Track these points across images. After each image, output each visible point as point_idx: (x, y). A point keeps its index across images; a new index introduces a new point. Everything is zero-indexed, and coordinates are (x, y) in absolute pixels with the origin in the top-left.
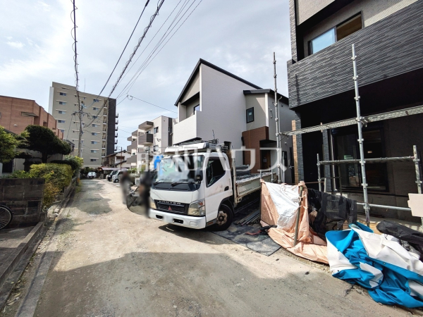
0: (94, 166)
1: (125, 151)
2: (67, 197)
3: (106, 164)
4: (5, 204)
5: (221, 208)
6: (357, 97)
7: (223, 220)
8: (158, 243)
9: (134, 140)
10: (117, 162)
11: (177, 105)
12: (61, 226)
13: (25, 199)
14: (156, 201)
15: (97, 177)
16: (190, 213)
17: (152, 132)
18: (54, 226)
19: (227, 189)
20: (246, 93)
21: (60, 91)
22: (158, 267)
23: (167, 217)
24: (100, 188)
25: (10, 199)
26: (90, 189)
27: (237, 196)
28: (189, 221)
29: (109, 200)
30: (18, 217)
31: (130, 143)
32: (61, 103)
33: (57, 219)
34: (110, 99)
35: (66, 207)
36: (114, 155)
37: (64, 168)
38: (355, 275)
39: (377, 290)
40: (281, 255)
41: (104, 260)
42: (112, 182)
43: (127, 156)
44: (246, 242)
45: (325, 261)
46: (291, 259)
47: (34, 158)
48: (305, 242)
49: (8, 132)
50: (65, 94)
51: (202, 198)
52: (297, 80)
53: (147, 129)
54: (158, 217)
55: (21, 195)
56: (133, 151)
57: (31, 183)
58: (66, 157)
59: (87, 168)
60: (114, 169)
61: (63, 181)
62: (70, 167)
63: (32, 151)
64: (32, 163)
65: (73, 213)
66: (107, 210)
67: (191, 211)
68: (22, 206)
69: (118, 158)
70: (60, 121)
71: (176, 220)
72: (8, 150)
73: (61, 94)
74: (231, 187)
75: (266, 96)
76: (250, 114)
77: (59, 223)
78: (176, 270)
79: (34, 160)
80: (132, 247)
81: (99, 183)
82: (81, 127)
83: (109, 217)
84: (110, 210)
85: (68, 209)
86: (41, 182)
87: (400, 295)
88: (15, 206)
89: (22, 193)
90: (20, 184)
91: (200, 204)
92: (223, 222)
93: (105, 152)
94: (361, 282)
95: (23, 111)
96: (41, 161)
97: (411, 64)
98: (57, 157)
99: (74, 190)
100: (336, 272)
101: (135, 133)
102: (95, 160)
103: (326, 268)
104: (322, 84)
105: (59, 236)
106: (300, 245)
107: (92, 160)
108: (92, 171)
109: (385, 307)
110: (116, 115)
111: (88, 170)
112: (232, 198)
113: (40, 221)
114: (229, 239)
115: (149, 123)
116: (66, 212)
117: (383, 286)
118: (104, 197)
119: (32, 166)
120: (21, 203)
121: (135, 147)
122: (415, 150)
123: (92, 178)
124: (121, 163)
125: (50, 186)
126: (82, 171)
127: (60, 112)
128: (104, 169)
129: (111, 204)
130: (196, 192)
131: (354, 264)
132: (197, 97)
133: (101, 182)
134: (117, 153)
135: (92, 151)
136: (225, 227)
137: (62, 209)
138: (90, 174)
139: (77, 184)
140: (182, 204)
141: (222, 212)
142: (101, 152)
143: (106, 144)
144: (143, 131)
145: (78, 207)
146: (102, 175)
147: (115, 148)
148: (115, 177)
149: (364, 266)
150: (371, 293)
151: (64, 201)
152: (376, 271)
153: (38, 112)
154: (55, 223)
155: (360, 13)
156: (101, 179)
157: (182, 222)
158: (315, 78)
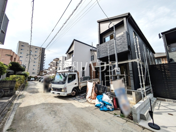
0: (34, 76)
1: (47, 70)
2: (22, 88)
3: (39, 74)
4: (2, 89)
5: (73, 90)
6: (109, 58)
7: (74, 94)
8: (52, 100)
9: (51, 65)
10: (43, 74)
11: (66, 54)
12: (20, 97)
13: (9, 87)
14: (53, 88)
15: (35, 80)
16: (62, 91)
17: (58, 62)
18: (18, 97)
19: (76, 84)
20: (91, 50)
21: (22, 45)
23: (56, 93)
24: (35, 84)
25: (4, 87)
26: (31, 85)
27: (80, 86)
28: (62, 94)
29: (38, 89)
30: (6, 94)
31: (49, 66)
32: (22, 49)
33: (18, 95)
34: (42, 48)
35: (22, 91)
36: (43, 71)
37: (22, 77)
41: (34, 104)
42: (41, 82)
43: (48, 71)
44: (78, 100)
47: (11, 73)
48: (93, 99)
49: (5, 65)
50: (24, 46)
51: (66, 86)
52: (99, 51)
53: (57, 61)
54: (53, 93)
55: (7, 86)
56: (51, 69)
57: (11, 82)
58: (23, 73)
59: (31, 76)
60: (42, 77)
61: (21, 81)
62: (24, 76)
63: (10, 70)
64: (10, 75)
65: (24, 93)
66: (37, 92)
67: (63, 90)
68: (8, 90)
69: (44, 72)
70: (20, 57)
72: (5, 71)
73: (22, 46)
74: (77, 83)
77: (19, 96)
79: (11, 74)
80: (43, 101)
81: (35, 83)
82: (30, 60)
83: (38, 94)
84: (39, 92)
85: (22, 92)
86: (15, 82)
88: (5, 90)
89: (8, 85)
90: (8, 82)
91: (65, 88)
92: (74, 95)
93: (39, 70)
94: (99, 106)
95: (6, 54)
96: (13, 74)
97: (121, 50)
98: (20, 72)
99: (25, 85)
100: (96, 105)
101: (52, 62)
102: (34, 73)
103: (94, 105)
104: (104, 53)
105: (20, 99)
106: (91, 100)
107: (33, 73)
108: (33, 77)
110: (45, 54)
111: (31, 77)
112: (78, 87)
113: (13, 95)
114: (74, 99)
115: (57, 59)
116: (21, 93)
118: (37, 88)
119: (10, 76)
120: (7, 89)
121: (52, 68)
122: (125, 73)
123: (33, 80)
124: (45, 74)
125: (17, 83)
126: (29, 78)
127: (21, 53)
128: (38, 77)
129: (39, 90)
130: (64, 85)
132: (72, 52)
133: (36, 82)
134: (44, 70)
135: (33, 69)
136: (74, 96)
137: (20, 92)
138: (32, 79)
139: (26, 83)
140: (60, 88)
141: (73, 91)
142: (37, 69)
143: (39, 66)
144: (55, 62)
145: (26, 91)
146: (37, 79)
147: (43, 68)
148: (42, 80)
150: (100, 109)
151: (21, 89)
153: (12, 54)
154: (18, 96)
156: (36, 81)
157: (60, 94)
158: (103, 51)
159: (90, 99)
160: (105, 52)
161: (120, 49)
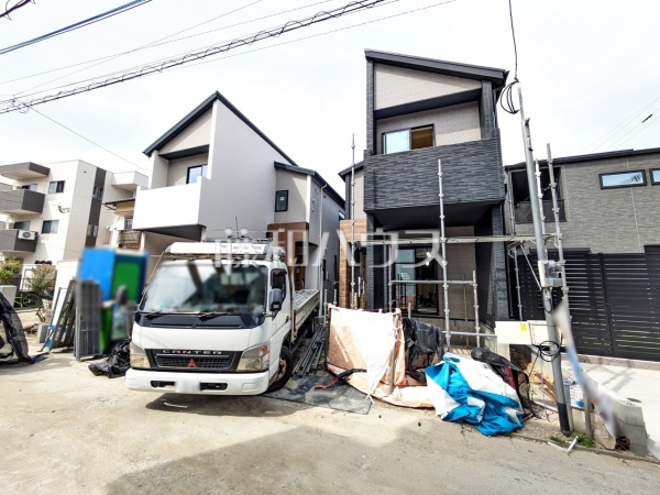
6: (442, 216)
11: (149, 154)
14: (151, 353)
16: (241, 367)
17: (41, 189)
19: (287, 320)
20: (278, 167)
22: (218, 486)
27: (294, 330)
28: (239, 383)
38: (463, 413)
39: (484, 423)
40: (378, 409)
44: (325, 401)
45: (429, 403)
46: (393, 411)
48: (402, 386)
52: (375, 177)
53: (25, 179)
67: (243, 364)
71: (204, 386)
75: (309, 178)
76: (282, 199)
78: (259, 478)
87: (501, 421)
91: (262, 350)
94: (471, 419)
100: (446, 414)
103: (430, 412)
104: (402, 190)
106: (396, 390)
109: (493, 439)
114: (297, 401)
115: (33, 167)
117: (487, 417)
122: (474, 275)
130: (257, 330)
131: (458, 401)
132: (199, 152)
140: (224, 353)
144: (12, 182)
149: (472, 400)
150: (479, 428)
152: (481, 404)
155: (432, 125)
157: (223, 386)
158: (396, 182)
159: (386, 387)
160: (406, 191)
161: (475, 191)
